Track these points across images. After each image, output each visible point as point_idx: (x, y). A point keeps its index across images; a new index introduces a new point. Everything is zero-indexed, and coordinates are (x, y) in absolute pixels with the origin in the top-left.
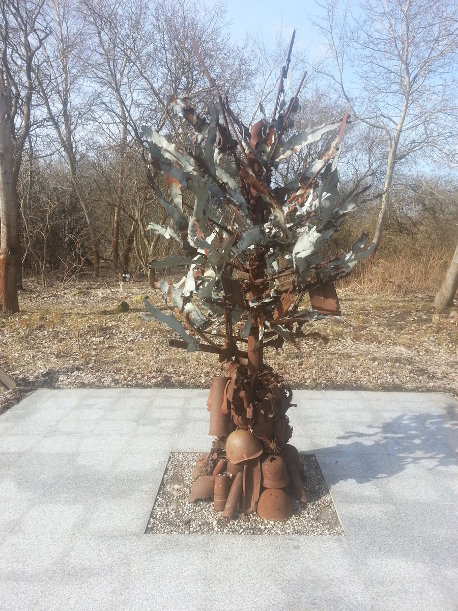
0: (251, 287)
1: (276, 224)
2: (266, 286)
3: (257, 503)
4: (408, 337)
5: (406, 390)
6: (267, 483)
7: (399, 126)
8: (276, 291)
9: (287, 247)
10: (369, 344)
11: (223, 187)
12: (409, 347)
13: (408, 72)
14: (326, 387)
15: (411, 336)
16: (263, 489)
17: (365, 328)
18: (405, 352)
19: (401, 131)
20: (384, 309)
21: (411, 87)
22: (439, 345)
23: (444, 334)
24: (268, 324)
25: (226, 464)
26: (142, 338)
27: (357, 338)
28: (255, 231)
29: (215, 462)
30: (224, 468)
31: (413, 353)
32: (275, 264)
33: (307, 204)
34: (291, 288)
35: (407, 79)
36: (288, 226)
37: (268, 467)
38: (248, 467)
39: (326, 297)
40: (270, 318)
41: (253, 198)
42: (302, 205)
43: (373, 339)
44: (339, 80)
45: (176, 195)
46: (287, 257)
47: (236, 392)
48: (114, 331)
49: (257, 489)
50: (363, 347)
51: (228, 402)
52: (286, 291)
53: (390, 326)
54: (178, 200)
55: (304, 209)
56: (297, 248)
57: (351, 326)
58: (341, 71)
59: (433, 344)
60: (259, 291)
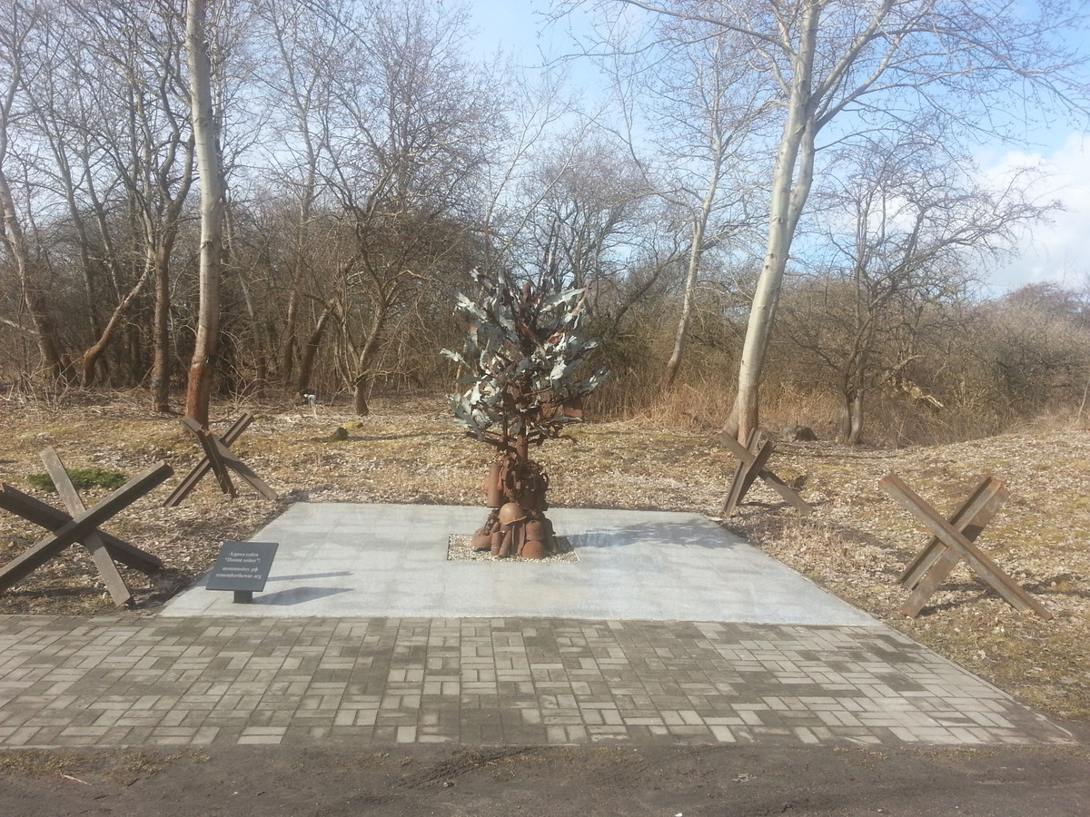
0: (521, 400)
1: (540, 357)
2: (531, 401)
3: (522, 550)
4: (681, 469)
5: (661, 510)
6: (529, 537)
7: (706, 203)
8: (539, 401)
9: (548, 371)
10: (637, 476)
11: (504, 330)
12: (679, 479)
13: (719, 133)
14: (584, 506)
15: (684, 469)
16: (526, 541)
17: (636, 461)
18: (673, 483)
19: (709, 210)
20: (665, 443)
21: (722, 153)
22: (710, 477)
23: (717, 467)
24: (532, 424)
25: (500, 525)
26: (377, 468)
27: (625, 471)
28: (525, 361)
29: (491, 526)
30: (499, 528)
31: (682, 485)
32: (538, 383)
33: (560, 344)
34: (549, 399)
35: (718, 142)
36: (547, 357)
37: (530, 526)
38: (516, 526)
39: (575, 408)
40: (534, 421)
41: (523, 335)
42: (557, 344)
43: (644, 471)
44: (626, 138)
45: (474, 335)
46: (547, 378)
47: (509, 473)
48: (338, 460)
49: (522, 541)
50: (631, 479)
51: (502, 480)
52: (545, 402)
53: (664, 460)
54: (475, 338)
55: (558, 348)
56: (553, 373)
57: (621, 458)
58: (629, 126)
59: (704, 476)
60: (526, 402)
